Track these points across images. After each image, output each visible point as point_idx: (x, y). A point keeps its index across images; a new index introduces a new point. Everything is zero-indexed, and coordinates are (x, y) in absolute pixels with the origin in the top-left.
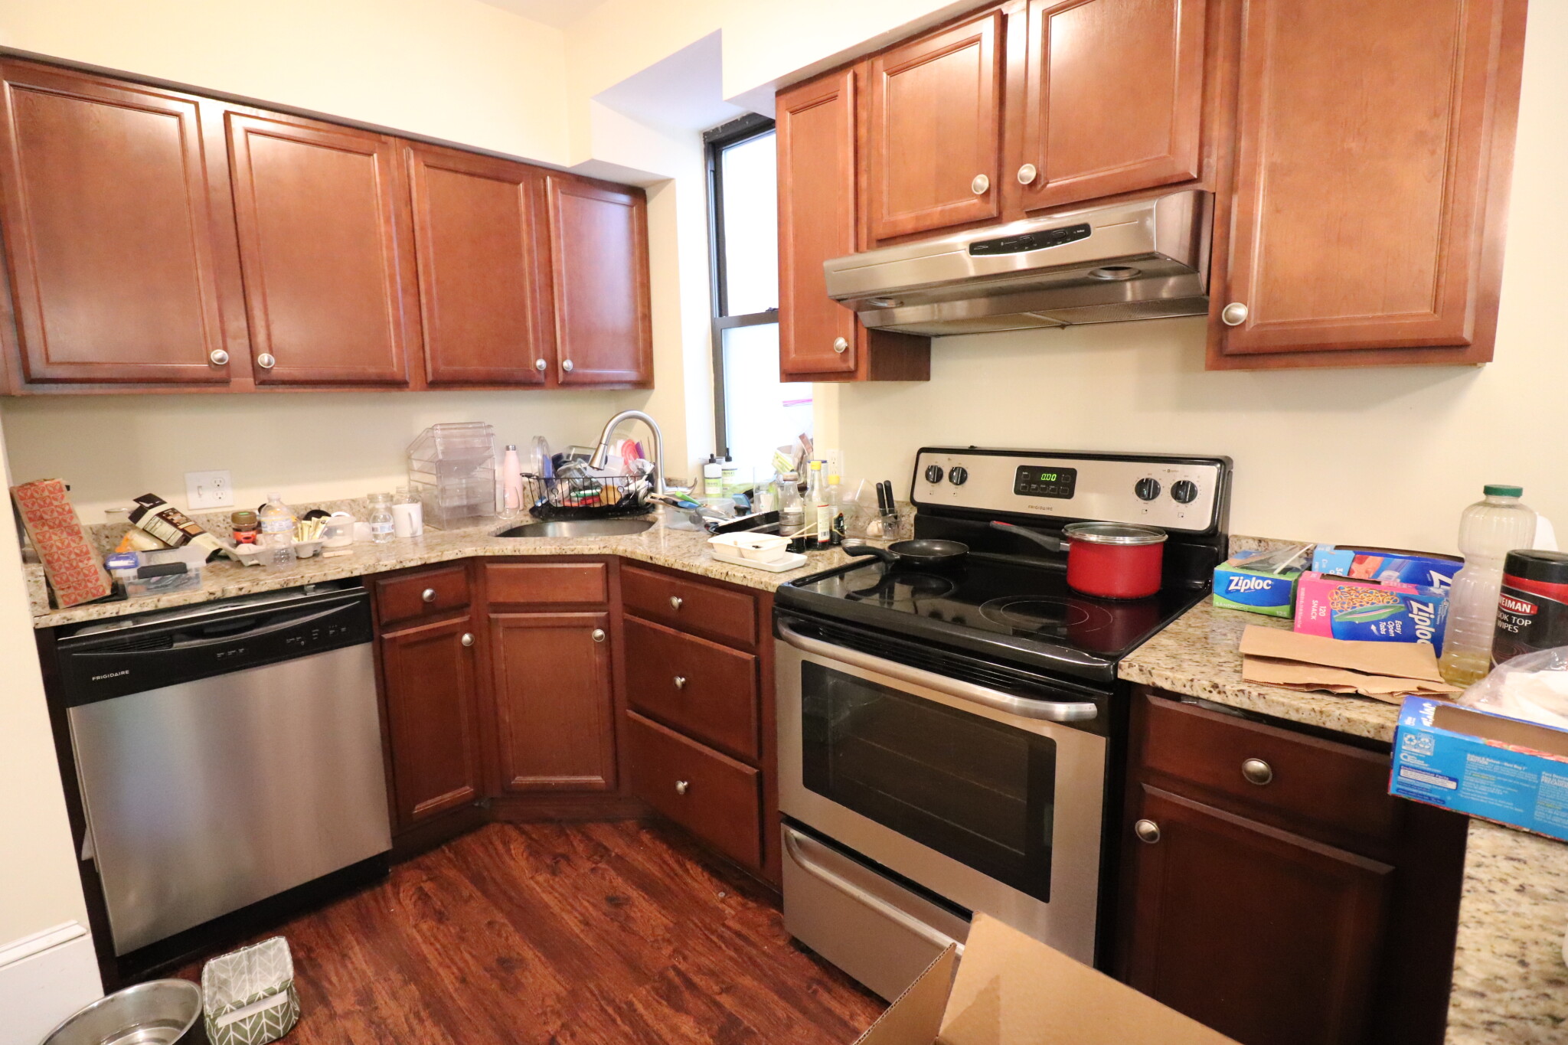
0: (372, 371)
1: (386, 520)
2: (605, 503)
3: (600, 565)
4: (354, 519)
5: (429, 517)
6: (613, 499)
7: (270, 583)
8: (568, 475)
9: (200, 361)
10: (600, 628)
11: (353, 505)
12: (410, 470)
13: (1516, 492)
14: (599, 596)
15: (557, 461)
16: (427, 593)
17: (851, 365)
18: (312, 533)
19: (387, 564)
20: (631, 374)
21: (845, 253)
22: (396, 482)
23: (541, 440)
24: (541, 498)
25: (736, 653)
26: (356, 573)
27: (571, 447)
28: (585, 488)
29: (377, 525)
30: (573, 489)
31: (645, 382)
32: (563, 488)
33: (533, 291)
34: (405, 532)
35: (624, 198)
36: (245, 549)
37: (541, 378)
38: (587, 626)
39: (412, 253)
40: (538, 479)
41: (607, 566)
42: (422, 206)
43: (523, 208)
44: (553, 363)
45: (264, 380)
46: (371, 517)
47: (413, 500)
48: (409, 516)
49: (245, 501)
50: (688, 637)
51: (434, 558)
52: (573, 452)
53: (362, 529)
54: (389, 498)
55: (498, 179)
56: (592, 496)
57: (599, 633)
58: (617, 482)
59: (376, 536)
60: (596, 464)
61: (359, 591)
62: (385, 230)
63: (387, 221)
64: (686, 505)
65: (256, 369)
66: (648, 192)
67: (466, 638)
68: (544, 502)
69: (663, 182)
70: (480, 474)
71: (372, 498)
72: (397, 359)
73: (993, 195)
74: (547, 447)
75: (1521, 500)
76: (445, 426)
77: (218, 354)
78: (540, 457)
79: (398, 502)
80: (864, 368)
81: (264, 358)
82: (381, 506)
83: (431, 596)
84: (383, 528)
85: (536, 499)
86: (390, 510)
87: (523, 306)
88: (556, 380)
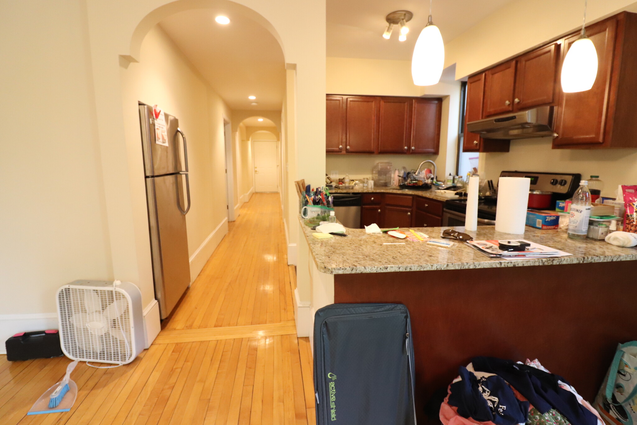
0: (367, 150)
1: (366, 183)
2: (418, 185)
3: (411, 197)
4: (360, 182)
5: (375, 185)
6: (421, 184)
7: (345, 191)
8: (410, 177)
9: (337, 148)
10: (410, 212)
11: (360, 180)
12: (372, 174)
13: (598, 177)
14: (410, 205)
15: (409, 173)
16: (372, 198)
17: (478, 148)
18: (353, 184)
19: (365, 191)
20: (432, 150)
21: (479, 119)
22: (369, 176)
23: (404, 168)
24: (402, 182)
25: (437, 217)
26: (359, 192)
27: (412, 170)
28: (414, 180)
29: (364, 184)
30: (411, 181)
31: (436, 153)
32: (409, 181)
33: (406, 129)
34: (370, 187)
35: (436, 102)
36: (340, 185)
37: (406, 151)
38: (407, 212)
39: (378, 122)
40: (402, 177)
41: (413, 198)
42: (382, 111)
43: (406, 109)
44: (409, 148)
45: (348, 152)
46: (363, 182)
47: (372, 180)
48: (371, 183)
49: (341, 177)
50: (428, 214)
51: (375, 191)
52: (413, 171)
53: (361, 185)
54: (367, 179)
55: (400, 102)
56: (415, 183)
57: (409, 213)
58: (422, 179)
59: (364, 187)
60: (416, 174)
61: (359, 195)
62: (374, 118)
63: (374, 116)
64: (436, 184)
65: (346, 149)
66: (443, 99)
67: (379, 210)
68: (403, 184)
69: (447, 97)
70: (388, 175)
71: (364, 179)
72: (373, 147)
73: (511, 105)
74: (406, 170)
75: (599, 179)
76: (381, 163)
77: (341, 146)
78: (403, 172)
79: (369, 180)
80: (481, 149)
81: (348, 147)
82: (366, 180)
83: (373, 200)
84: (365, 185)
85: (401, 182)
86: (367, 181)
87: (403, 133)
88: (409, 153)
